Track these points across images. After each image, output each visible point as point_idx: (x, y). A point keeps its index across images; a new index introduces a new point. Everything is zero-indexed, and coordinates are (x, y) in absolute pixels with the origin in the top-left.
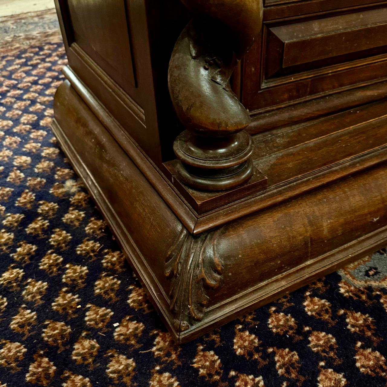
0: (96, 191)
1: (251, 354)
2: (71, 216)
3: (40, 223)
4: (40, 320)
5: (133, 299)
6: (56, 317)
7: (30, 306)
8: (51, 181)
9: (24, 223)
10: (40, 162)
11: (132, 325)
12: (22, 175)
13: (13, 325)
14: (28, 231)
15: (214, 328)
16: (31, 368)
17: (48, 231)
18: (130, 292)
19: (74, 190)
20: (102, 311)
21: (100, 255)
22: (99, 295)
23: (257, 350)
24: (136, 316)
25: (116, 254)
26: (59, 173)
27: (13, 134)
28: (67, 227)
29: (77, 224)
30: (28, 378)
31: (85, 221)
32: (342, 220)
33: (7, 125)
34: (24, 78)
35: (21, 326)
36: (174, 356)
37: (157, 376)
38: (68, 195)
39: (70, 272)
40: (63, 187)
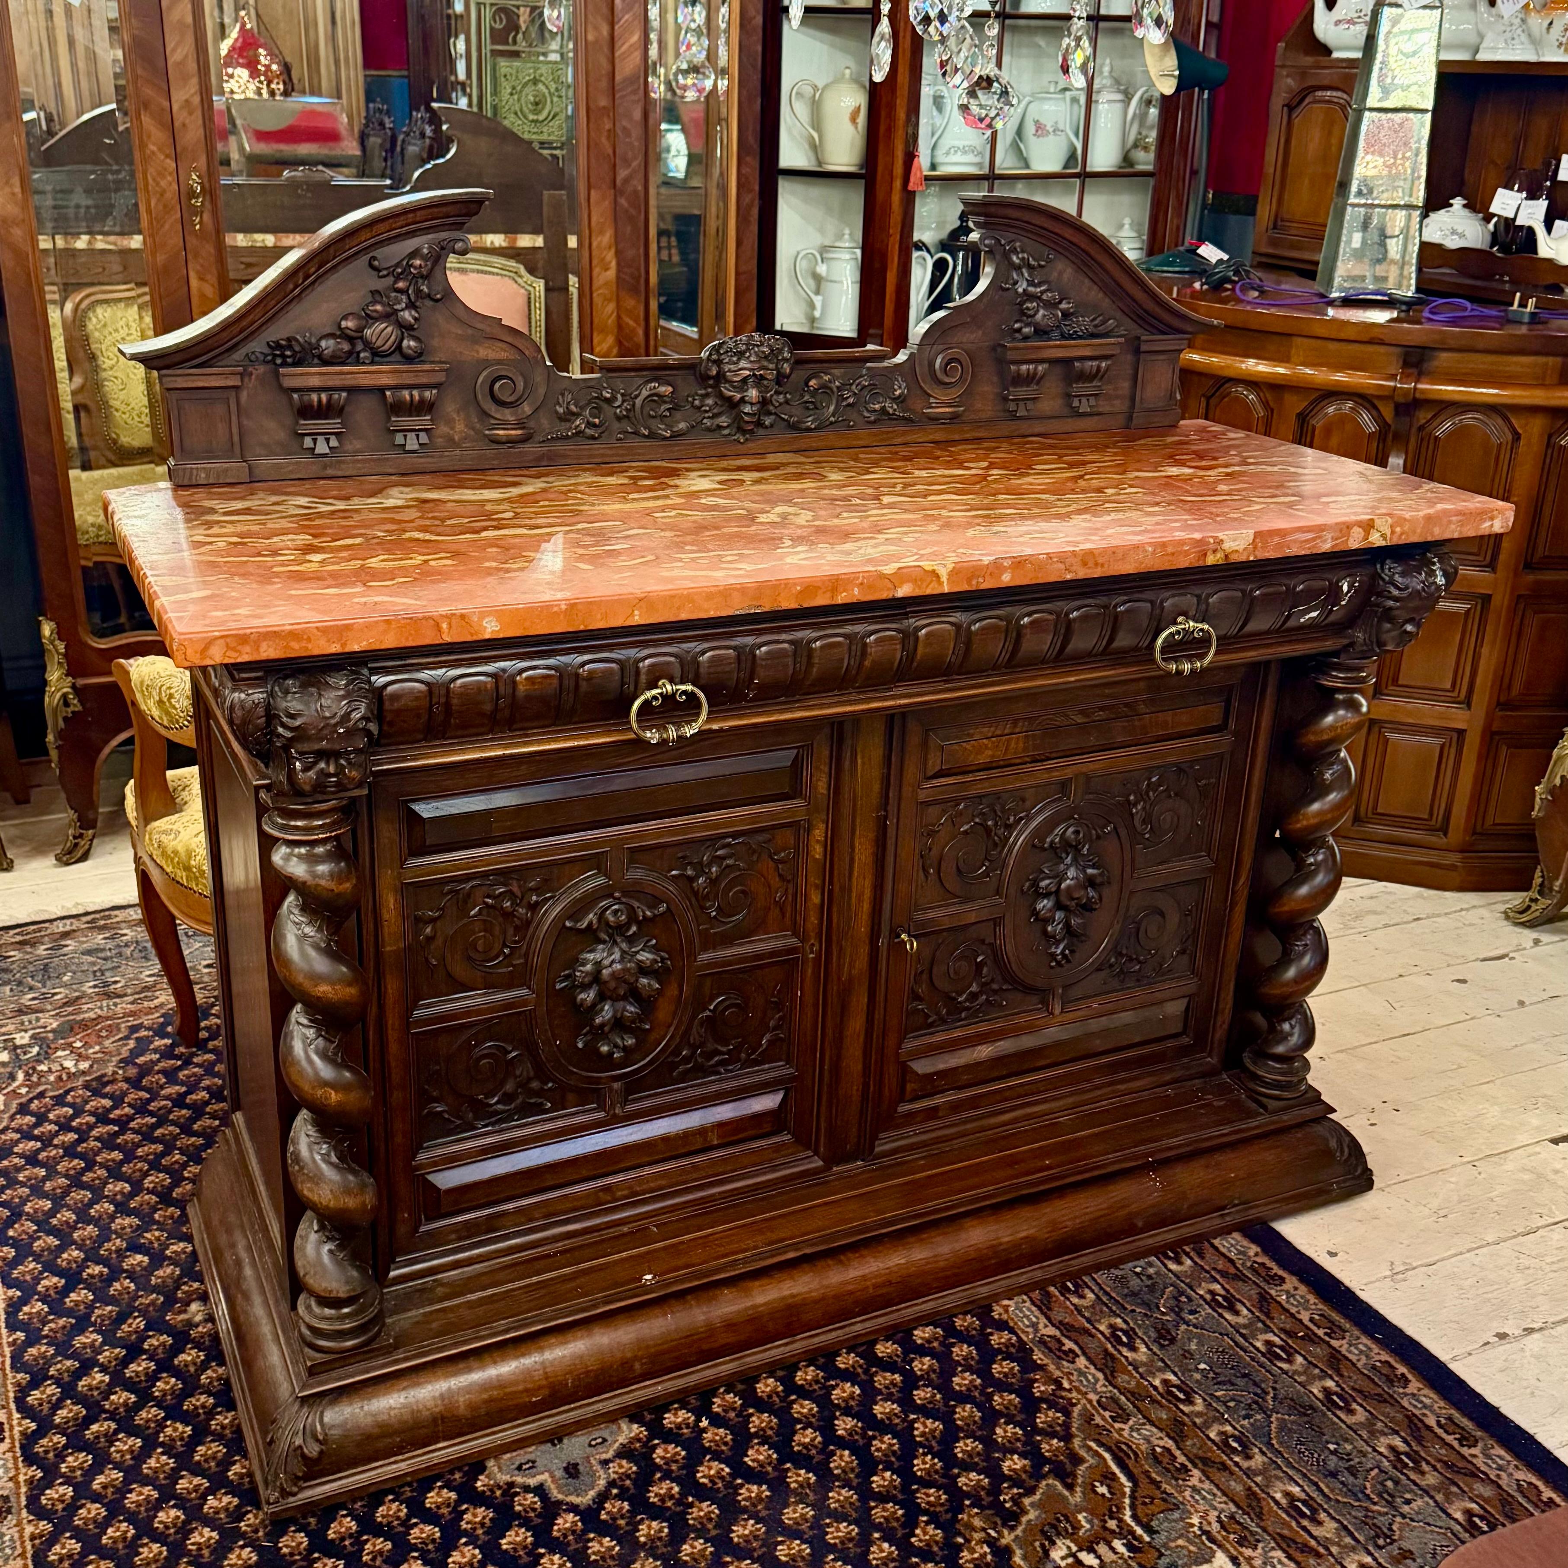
0: (224, 1325)
1: (343, 1539)
2: (188, 1357)
3: (144, 1364)
4: (127, 1482)
5: (235, 1470)
6: (146, 1481)
7: (118, 1466)
8: (170, 1300)
9: (125, 1362)
10: (161, 1266)
11: (226, 1499)
12: (132, 1286)
13: (96, 1485)
14: (128, 1373)
15: (309, 1508)
16: (110, 1531)
17: (153, 1378)
18: (234, 1463)
19: (198, 1318)
20: (197, 1480)
21: (211, 1414)
22: (199, 1462)
23: (351, 1536)
24: (233, 1489)
25: (230, 1415)
26: (185, 1288)
27: (129, 1213)
28: (177, 1373)
29: (192, 1369)
30: (104, 1540)
31: (203, 1367)
32: (485, 1396)
33: (121, 1192)
34: (162, 1087)
35: (105, 1487)
36: (261, 1534)
37: (237, 1551)
38: (191, 1324)
39: (169, 1431)
40: (185, 1311)
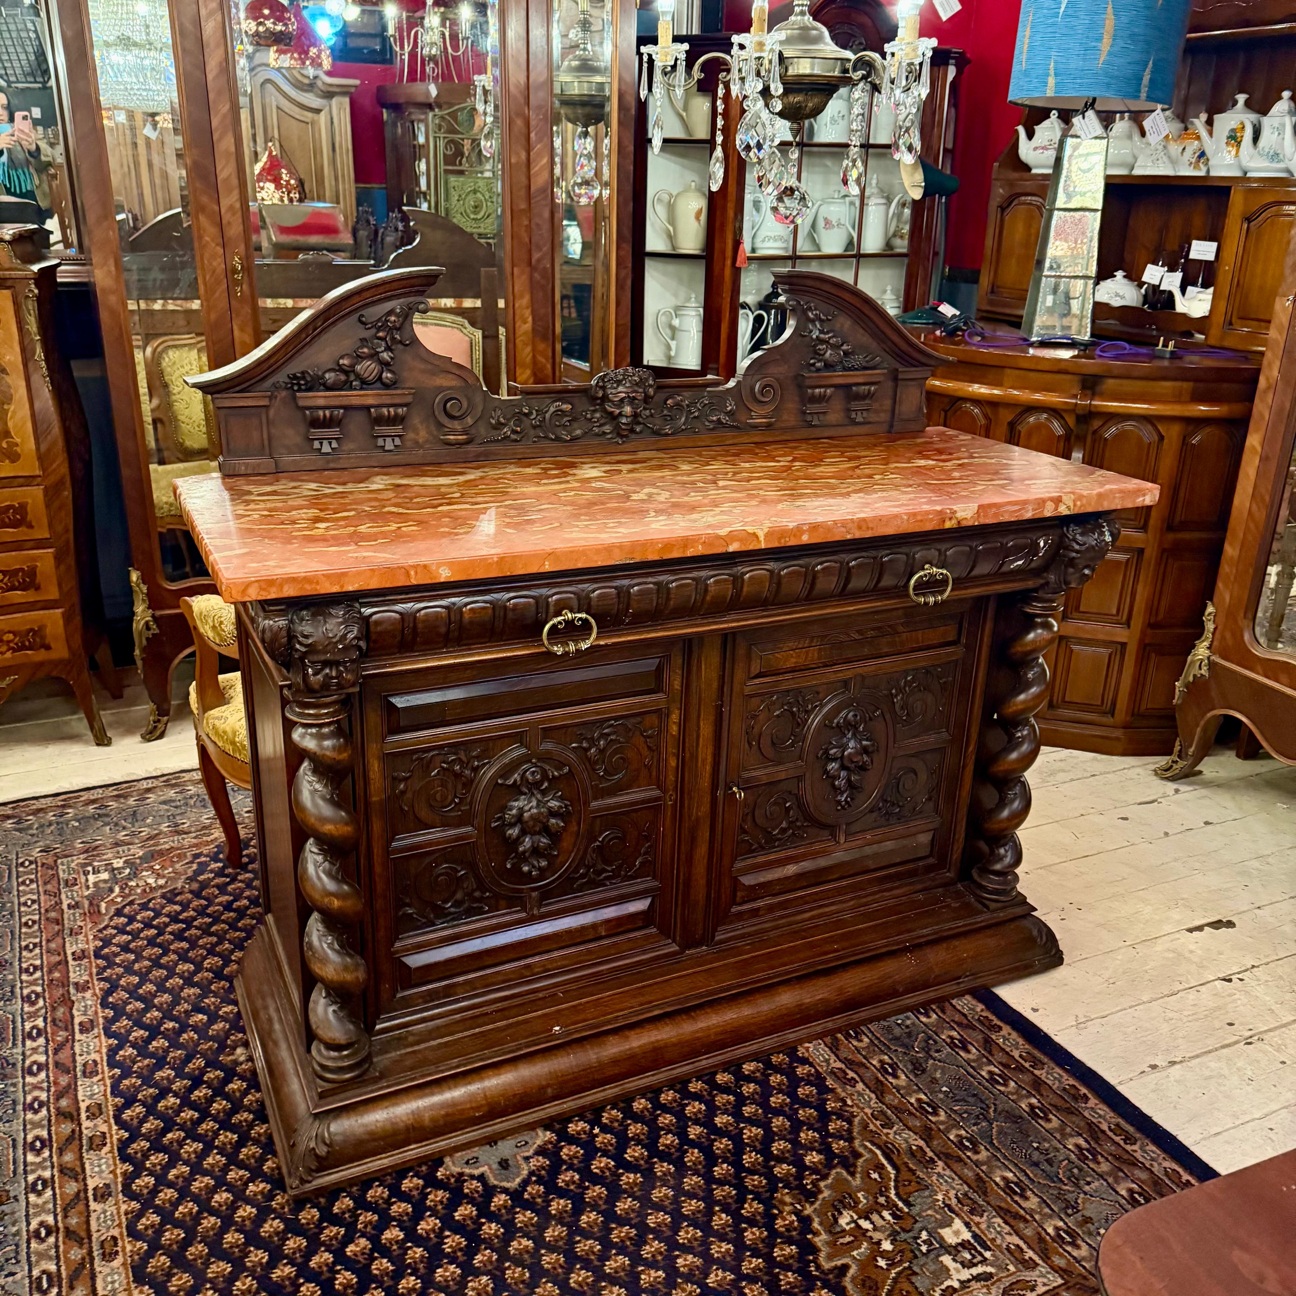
0: (260, 1064)
1: (344, 1213)
2: (235, 1085)
3: (204, 1091)
4: (192, 1173)
5: (269, 1165)
6: (205, 1173)
7: (186, 1163)
8: (222, 1047)
9: (191, 1090)
10: (216, 1022)
11: (262, 1186)
12: (196, 1036)
13: (171, 1176)
14: (193, 1097)
15: (320, 1191)
16: (180, 1208)
17: (210, 1101)
18: (267, 1160)
19: (242, 1059)
20: (241, 1172)
21: (251, 1126)
22: (242, 1160)
23: (349, 1211)
24: (266, 1178)
25: (265, 1126)
26: (233, 1038)
27: (193, 985)
28: (227, 1097)
29: (238, 1094)
30: (177, 1214)
31: (245, 1093)
32: (443, 1112)
33: (188, 971)
34: (216, 897)
35: (177, 1177)
36: (286, 1210)
37: (270, 1222)
38: (236, 1063)
39: (221, 1138)
40: (233, 1054)
